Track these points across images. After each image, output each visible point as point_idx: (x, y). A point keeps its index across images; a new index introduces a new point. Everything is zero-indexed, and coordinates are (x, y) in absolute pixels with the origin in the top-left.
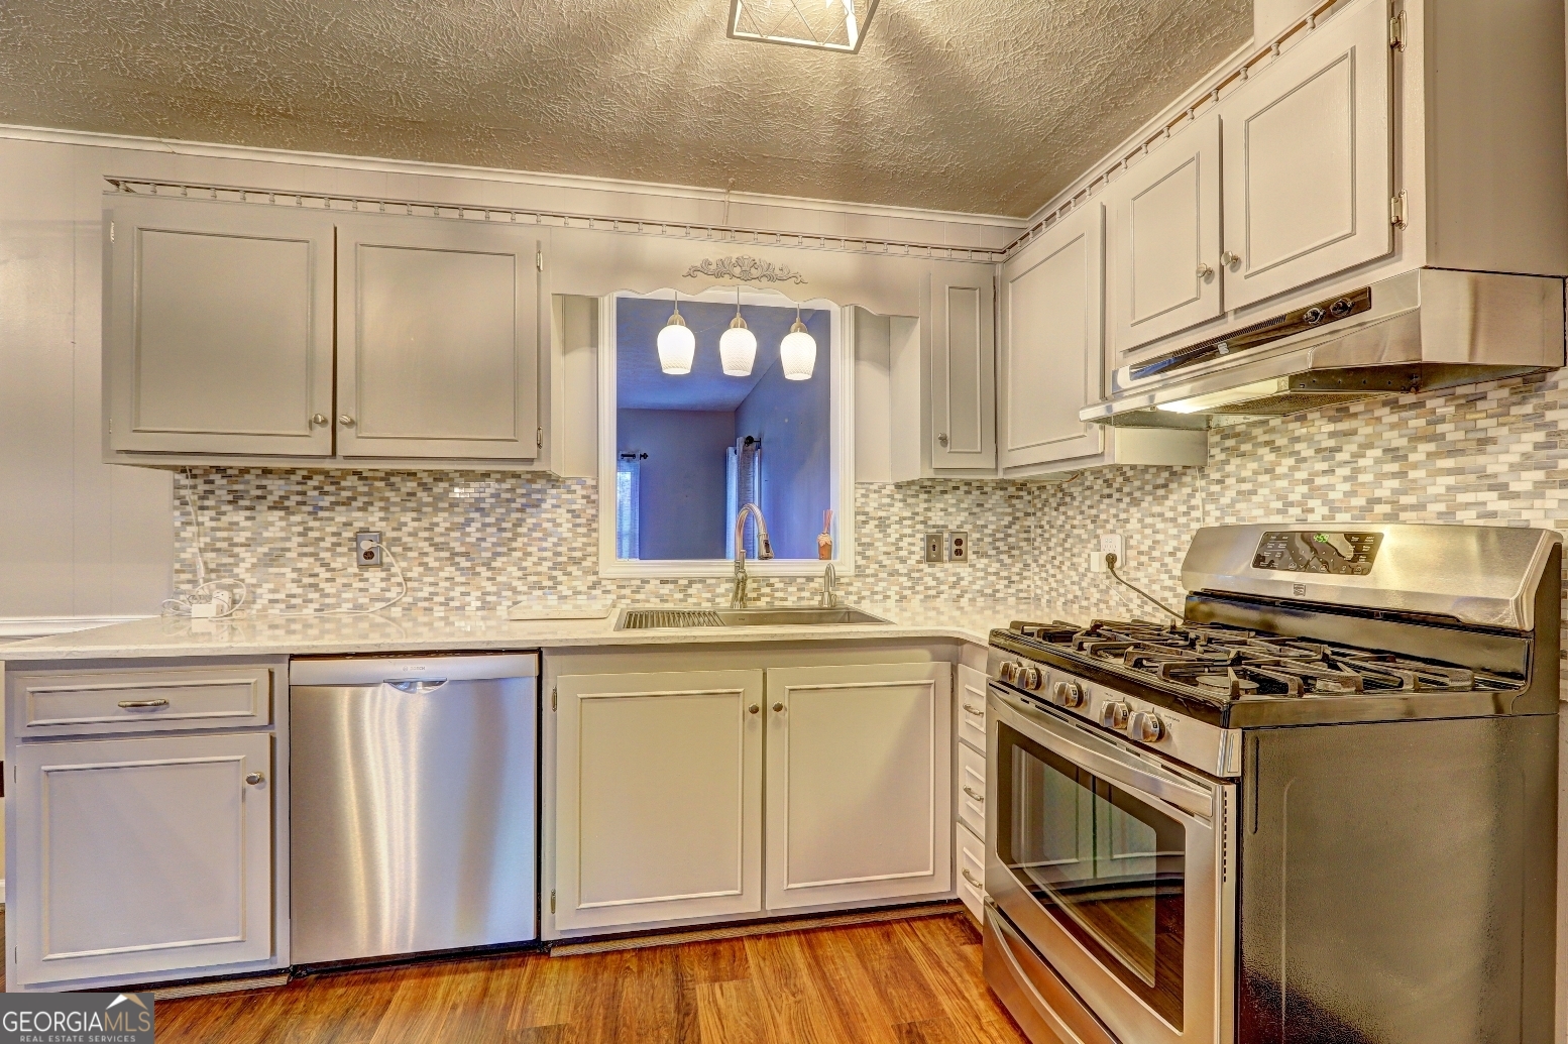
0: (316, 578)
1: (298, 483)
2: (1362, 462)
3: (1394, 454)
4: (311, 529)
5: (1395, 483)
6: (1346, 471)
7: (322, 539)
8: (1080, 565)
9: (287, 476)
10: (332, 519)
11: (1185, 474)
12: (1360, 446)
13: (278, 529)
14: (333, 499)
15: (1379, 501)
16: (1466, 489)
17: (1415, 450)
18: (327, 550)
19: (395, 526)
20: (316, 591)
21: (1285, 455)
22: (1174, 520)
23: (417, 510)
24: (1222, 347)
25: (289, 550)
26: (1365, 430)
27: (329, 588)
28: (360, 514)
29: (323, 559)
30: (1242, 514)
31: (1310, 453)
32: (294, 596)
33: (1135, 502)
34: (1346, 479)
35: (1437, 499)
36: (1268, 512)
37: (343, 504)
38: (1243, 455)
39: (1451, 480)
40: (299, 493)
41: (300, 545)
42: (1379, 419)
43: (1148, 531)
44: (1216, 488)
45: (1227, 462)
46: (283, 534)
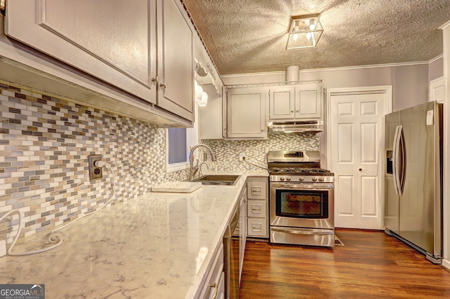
0: (65, 194)
1: (49, 113)
2: (294, 142)
3: (299, 141)
4: (60, 153)
5: (299, 145)
6: (292, 143)
7: (68, 161)
8: (230, 160)
9: (39, 104)
10: (74, 145)
11: (261, 142)
12: (294, 140)
13: (33, 153)
14: (74, 129)
15: (297, 147)
16: (308, 146)
17: (301, 141)
18: (72, 170)
19: (107, 151)
20: (65, 205)
21: (282, 140)
22: (258, 150)
23: (116, 141)
24: (295, 124)
25: (42, 172)
26: (294, 138)
27: (73, 200)
28: (89, 142)
29: (69, 177)
30: (274, 149)
31: (286, 140)
32: (48, 213)
33: (248, 147)
34: (292, 144)
35: (304, 147)
36: (279, 149)
37: (81, 134)
38: (274, 139)
39: (306, 145)
40: (50, 122)
41: (52, 167)
42: (297, 136)
43: (251, 152)
44: (268, 144)
45: (270, 140)
46: (37, 158)
